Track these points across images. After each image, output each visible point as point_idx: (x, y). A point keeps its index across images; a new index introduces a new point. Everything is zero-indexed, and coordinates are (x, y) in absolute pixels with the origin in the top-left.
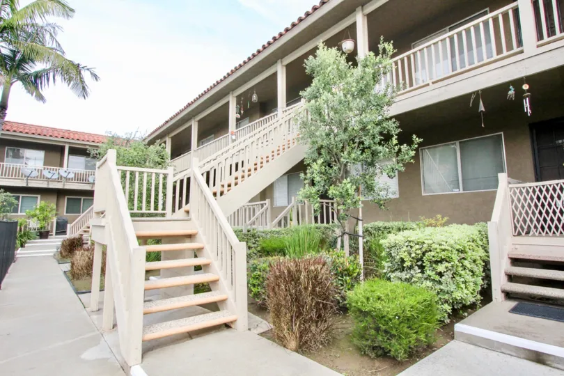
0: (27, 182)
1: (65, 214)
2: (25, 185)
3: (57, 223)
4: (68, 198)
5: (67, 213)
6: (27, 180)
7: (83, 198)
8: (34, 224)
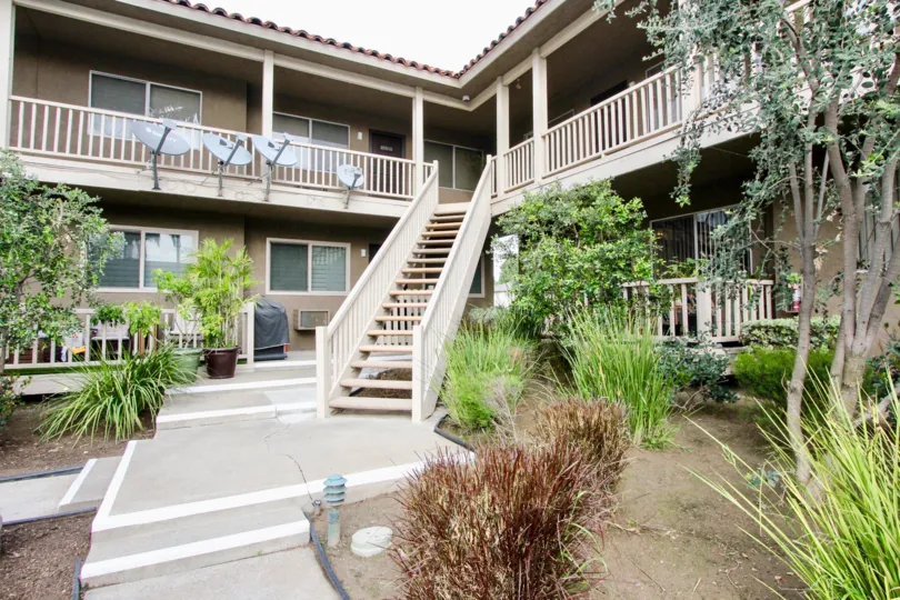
0: (156, 179)
1: (268, 292)
2: (148, 187)
3: (257, 319)
4: (273, 244)
5: (272, 288)
6: (155, 169)
7: (311, 243)
8: (187, 323)
